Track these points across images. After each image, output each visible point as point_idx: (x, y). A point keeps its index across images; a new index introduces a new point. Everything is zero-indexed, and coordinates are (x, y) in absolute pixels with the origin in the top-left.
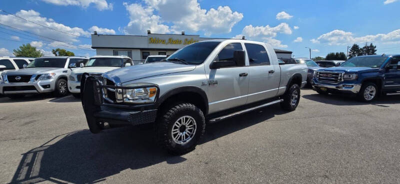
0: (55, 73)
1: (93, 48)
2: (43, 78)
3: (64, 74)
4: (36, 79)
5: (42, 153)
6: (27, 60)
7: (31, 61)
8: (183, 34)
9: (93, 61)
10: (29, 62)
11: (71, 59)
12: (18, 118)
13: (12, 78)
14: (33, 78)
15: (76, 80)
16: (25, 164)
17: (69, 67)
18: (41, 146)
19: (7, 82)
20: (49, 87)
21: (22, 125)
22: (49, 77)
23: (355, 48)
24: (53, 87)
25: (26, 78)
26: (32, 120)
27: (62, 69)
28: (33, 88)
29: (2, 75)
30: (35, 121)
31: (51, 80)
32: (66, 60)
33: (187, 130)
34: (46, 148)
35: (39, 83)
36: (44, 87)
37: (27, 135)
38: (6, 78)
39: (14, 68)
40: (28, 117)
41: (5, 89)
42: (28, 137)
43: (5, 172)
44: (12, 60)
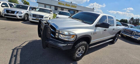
0: (24, 12)
1: (37, 2)
2: (20, 13)
3: (27, 12)
4: (17, 13)
5: (20, 50)
6: (13, 4)
7: (15, 5)
8: (71, 3)
9: (38, 9)
10: (14, 5)
11: (30, 7)
12: (10, 29)
13: (8, 11)
14: (16, 13)
15: (32, 16)
16: (14, 56)
17: (29, 10)
18: (20, 46)
19: (6, 12)
20: (22, 17)
21: (12, 33)
22: (22, 13)
23: (132, 19)
24: (23, 17)
25: (13, 12)
26: (15, 31)
27: (27, 11)
28: (15, 16)
29: (4, 9)
30: (17, 32)
31: (22, 14)
32: (28, 7)
33: (81, 51)
34: (22, 47)
35: (18, 15)
36: (20, 17)
37: (14, 38)
38: (6, 11)
39: (8, 7)
40: (14, 29)
41: (5, 15)
42: (14, 40)
43: (6, 58)
44: (7, 3)
